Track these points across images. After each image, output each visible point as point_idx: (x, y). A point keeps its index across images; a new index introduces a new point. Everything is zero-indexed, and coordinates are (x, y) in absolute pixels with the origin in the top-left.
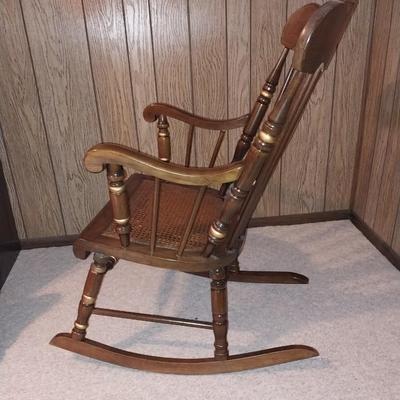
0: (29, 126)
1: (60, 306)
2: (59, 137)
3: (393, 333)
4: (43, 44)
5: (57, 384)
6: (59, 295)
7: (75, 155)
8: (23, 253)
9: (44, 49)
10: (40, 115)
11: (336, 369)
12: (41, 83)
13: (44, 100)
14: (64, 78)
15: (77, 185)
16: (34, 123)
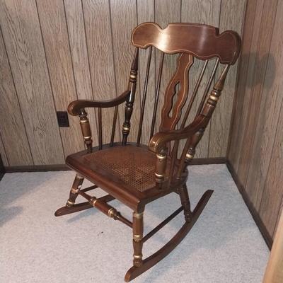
0: (8, 96)
1: (21, 216)
2: (27, 104)
3: (227, 253)
4: (14, 44)
5: (7, 270)
6: (22, 208)
7: (38, 116)
8: (6, 175)
9: (15, 48)
10: (14, 89)
11: (181, 276)
12: (14, 69)
13: (16, 80)
14: (28, 66)
15: (40, 134)
16: (10, 95)
